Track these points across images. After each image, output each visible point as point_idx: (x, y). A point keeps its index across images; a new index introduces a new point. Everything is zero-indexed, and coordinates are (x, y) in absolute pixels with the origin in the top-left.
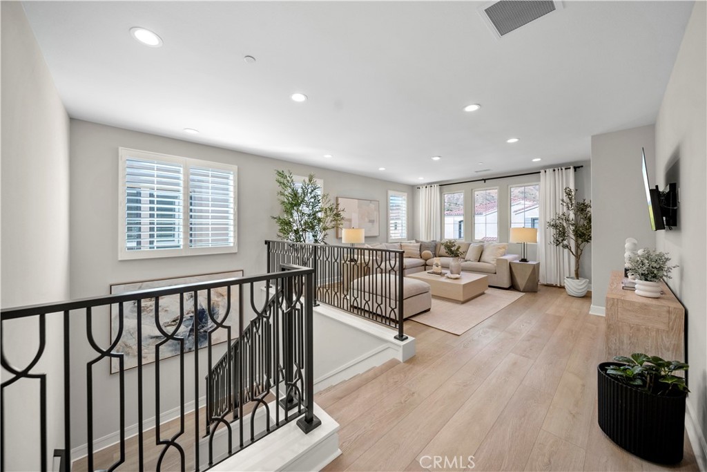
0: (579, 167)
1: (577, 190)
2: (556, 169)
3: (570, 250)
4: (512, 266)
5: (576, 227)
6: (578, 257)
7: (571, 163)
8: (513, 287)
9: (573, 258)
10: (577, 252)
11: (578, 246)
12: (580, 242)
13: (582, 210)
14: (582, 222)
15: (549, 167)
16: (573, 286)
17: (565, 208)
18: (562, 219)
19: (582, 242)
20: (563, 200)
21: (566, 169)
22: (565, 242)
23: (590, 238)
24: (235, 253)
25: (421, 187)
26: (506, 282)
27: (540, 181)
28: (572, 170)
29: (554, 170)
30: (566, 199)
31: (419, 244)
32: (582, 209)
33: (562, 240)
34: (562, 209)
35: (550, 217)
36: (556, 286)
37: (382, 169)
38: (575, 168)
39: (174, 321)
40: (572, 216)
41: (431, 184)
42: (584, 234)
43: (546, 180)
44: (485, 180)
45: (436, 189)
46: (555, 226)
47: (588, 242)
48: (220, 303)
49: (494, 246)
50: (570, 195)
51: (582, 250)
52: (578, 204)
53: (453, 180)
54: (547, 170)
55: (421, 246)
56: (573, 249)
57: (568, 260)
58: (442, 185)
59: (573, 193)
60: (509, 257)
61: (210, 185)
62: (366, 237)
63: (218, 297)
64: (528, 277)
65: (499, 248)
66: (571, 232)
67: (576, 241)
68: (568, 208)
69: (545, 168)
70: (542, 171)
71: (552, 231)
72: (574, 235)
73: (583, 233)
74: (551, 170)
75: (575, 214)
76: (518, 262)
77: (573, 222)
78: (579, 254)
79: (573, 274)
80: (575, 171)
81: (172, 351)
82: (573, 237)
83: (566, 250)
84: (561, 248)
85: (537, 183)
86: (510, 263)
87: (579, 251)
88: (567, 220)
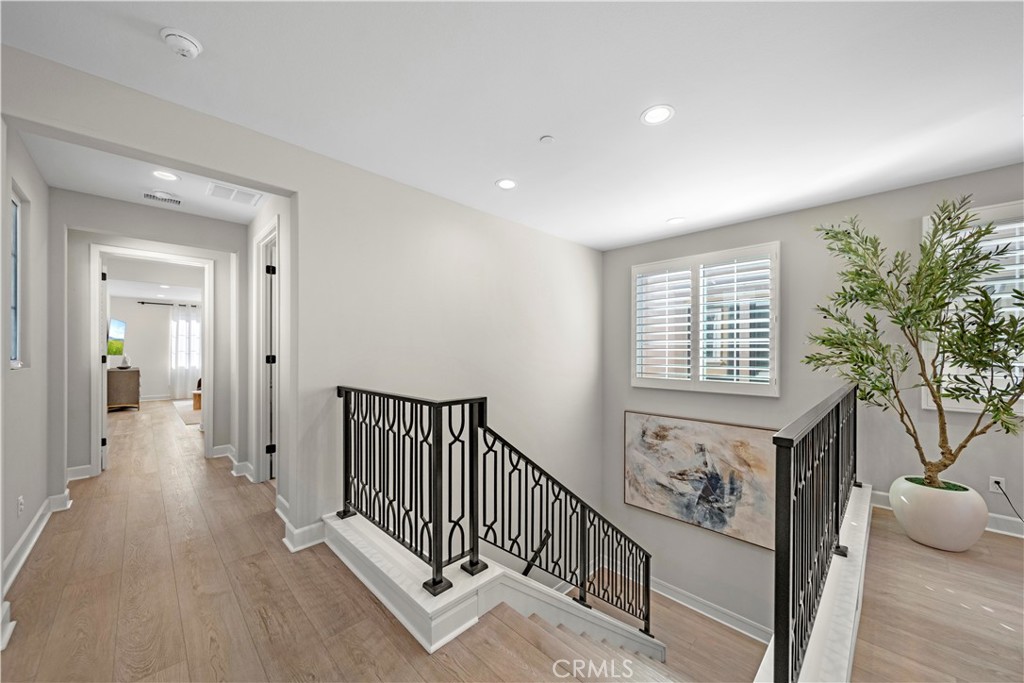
24: (777, 399)
39: (680, 474)
48: (744, 476)
61: (735, 285)
63: (740, 464)
81: (678, 512)
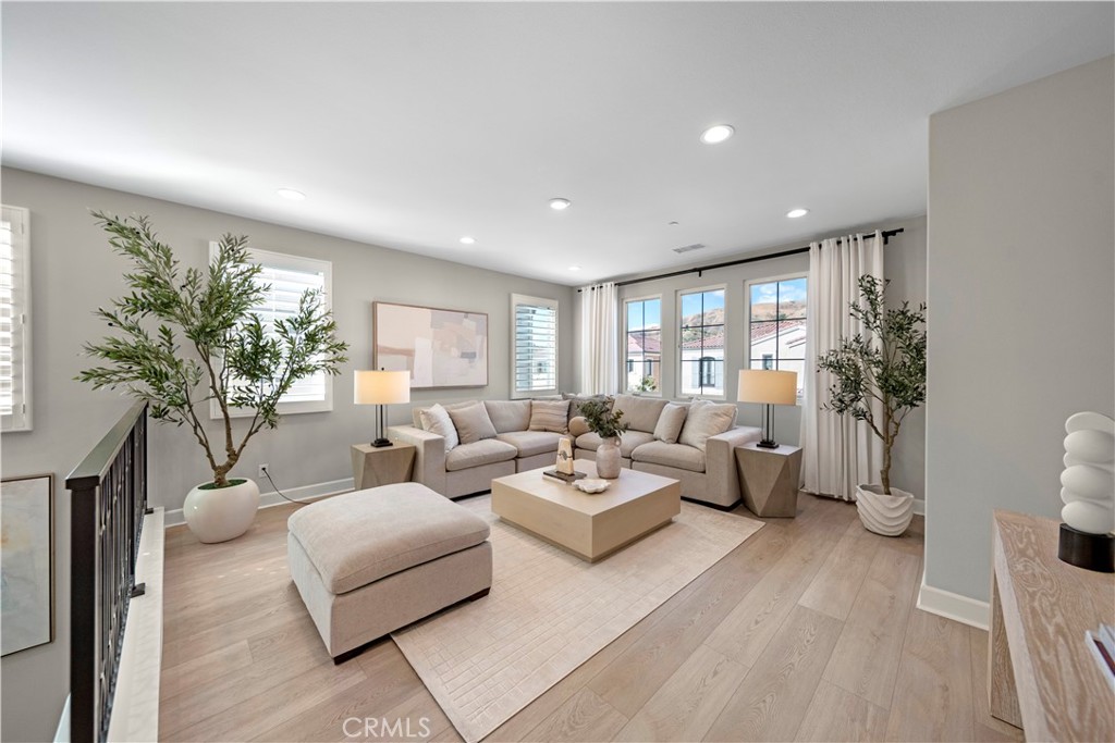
0: (893, 233)
1: (888, 281)
2: (843, 239)
3: (871, 423)
4: (740, 457)
5: (885, 369)
6: (889, 439)
7: (874, 225)
8: (741, 504)
9: (877, 443)
10: (886, 429)
11: (888, 415)
12: (894, 402)
13: (901, 328)
14: (901, 357)
15: (828, 235)
16: (875, 508)
17: (861, 325)
18: (854, 351)
19: (899, 405)
20: (855, 307)
21: (865, 238)
22: (861, 405)
23: (921, 396)
24: (30, 432)
25: (583, 289)
26: (725, 494)
27: (808, 268)
28: (878, 239)
29: (839, 243)
30: (863, 303)
31: (567, 402)
32: (900, 325)
33: (852, 401)
34: (854, 328)
35: (828, 345)
36: (840, 500)
37: (467, 241)
38: (885, 235)
40: (877, 343)
41: (600, 283)
42: (904, 387)
43: (822, 265)
44: (700, 270)
45: (610, 291)
46: (837, 367)
47: (912, 405)
49: (707, 409)
50: (872, 292)
51: (898, 425)
52: (890, 313)
53: (642, 274)
54: (824, 243)
55: (570, 405)
56: (878, 422)
57: (867, 448)
58: (622, 283)
59: (879, 289)
60: (734, 436)
62: (413, 390)
64: (772, 485)
65: (716, 414)
66: (874, 380)
67: (886, 402)
68: (867, 323)
69: (820, 238)
70: (814, 246)
71: (831, 379)
72: (881, 388)
73: (902, 384)
74: (833, 241)
75: (884, 339)
76: (753, 447)
77: (879, 357)
78: (891, 434)
79: (877, 481)
80: (886, 242)
82: (878, 392)
83: (863, 424)
84: (852, 419)
85: (803, 274)
86: (735, 451)
87: (892, 426)
88: (865, 352)
